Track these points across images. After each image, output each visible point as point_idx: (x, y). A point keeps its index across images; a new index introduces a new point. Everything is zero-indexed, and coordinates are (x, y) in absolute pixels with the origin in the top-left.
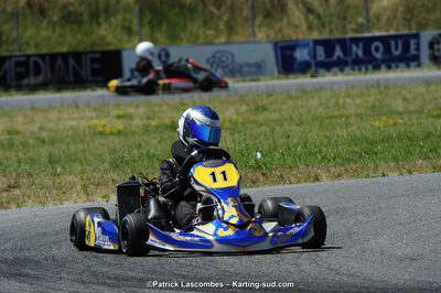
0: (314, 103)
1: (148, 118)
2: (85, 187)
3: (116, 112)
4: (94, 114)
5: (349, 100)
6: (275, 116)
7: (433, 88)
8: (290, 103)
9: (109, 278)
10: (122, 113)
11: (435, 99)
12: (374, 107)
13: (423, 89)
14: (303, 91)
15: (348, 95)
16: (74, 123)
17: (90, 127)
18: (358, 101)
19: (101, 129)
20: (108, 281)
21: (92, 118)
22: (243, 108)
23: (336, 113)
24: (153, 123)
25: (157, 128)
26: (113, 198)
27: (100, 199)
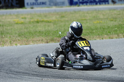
0: (78, 15)
1: (31, 19)
2: (10, 42)
3: (22, 17)
4: (15, 17)
5: (88, 15)
6: (66, 19)
7: (111, 11)
8: (71, 15)
9: (15, 72)
10: (23, 17)
11: (112, 15)
12: (94, 17)
13: (108, 12)
14: (75, 12)
15: (87, 13)
16: (9, 20)
17: (14, 21)
18: (90, 15)
19: (17, 22)
20: (14, 73)
22: (58, 16)
23: (84, 19)
24: (32, 20)
26: (19, 45)
27: (14, 45)
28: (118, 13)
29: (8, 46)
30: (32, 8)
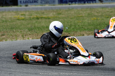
0: (73, 12)
3: (21, 14)
4: (15, 14)
6: (63, 16)
7: (104, 9)
8: (67, 12)
10: (22, 14)
16: (10, 16)
17: (15, 17)
18: (85, 12)
19: (18, 18)
21: (15, 15)
22: (54, 13)
25: (33, 18)
26: (30, 39)
27: (27, 39)
28: (111, 11)
29: (20, 40)
30: (27, 6)
